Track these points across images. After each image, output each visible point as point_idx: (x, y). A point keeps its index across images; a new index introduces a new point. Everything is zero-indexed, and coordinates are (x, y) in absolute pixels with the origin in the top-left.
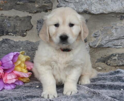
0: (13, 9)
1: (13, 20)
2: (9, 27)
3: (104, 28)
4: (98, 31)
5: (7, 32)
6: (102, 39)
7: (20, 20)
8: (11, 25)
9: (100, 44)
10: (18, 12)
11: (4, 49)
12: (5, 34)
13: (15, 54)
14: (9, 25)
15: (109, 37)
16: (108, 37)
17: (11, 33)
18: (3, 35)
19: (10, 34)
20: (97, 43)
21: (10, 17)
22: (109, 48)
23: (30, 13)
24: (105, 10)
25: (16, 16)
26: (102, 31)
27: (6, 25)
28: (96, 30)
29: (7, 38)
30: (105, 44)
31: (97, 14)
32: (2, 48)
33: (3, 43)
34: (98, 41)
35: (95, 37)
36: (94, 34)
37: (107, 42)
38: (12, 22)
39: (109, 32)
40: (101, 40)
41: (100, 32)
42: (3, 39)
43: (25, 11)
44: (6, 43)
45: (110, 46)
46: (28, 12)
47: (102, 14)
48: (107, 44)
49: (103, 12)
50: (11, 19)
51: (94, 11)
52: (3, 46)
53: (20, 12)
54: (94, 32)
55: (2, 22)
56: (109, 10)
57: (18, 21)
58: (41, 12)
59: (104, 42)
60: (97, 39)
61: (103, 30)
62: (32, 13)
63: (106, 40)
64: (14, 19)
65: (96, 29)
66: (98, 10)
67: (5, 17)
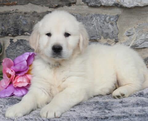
0: (30, 4)
1: (29, 16)
2: (24, 24)
3: (139, 25)
4: (132, 29)
5: (23, 31)
6: (137, 37)
7: (38, 16)
8: (27, 23)
9: (134, 44)
10: (36, 6)
11: (19, 51)
12: (20, 34)
13: (31, 54)
14: (24, 23)
15: (145, 35)
16: (143, 35)
17: (28, 32)
18: (18, 35)
19: (27, 34)
20: (130, 43)
21: (25, 13)
22: (145, 49)
23: (50, 7)
24: (140, 2)
25: (33, 12)
26: (136, 29)
27: (21, 22)
28: (129, 28)
29: (22, 39)
30: (140, 44)
31: (130, 7)
32: (17, 51)
33: (18, 45)
34: (131, 41)
35: (128, 36)
36: (127, 32)
37: (143, 41)
38: (29, 18)
39: (145, 29)
40: (135, 39)
41: (134, 29)
42: (18, 40)
43: (44, 6)
44: (21, 45)
45: (146, 47)
46: (47, 6)
47: (137, 7)
48: (143, 44)
49: (137, 5)
50: (26, 15)
51: (126, 4)
52: (18, 48)
53: (38, 7)
54: (126, 30)
55: (17, 19)
56: (145, 2)
57: (36, 17)
58: (63, 6)
59: (139, 41)
60: (130, 39)
61: (138, 27)
62: (53, 8)
63: (141, 39)
64: (31, 15)
65: (129, 26)
66: (132, 2)
67: (20, 13)
